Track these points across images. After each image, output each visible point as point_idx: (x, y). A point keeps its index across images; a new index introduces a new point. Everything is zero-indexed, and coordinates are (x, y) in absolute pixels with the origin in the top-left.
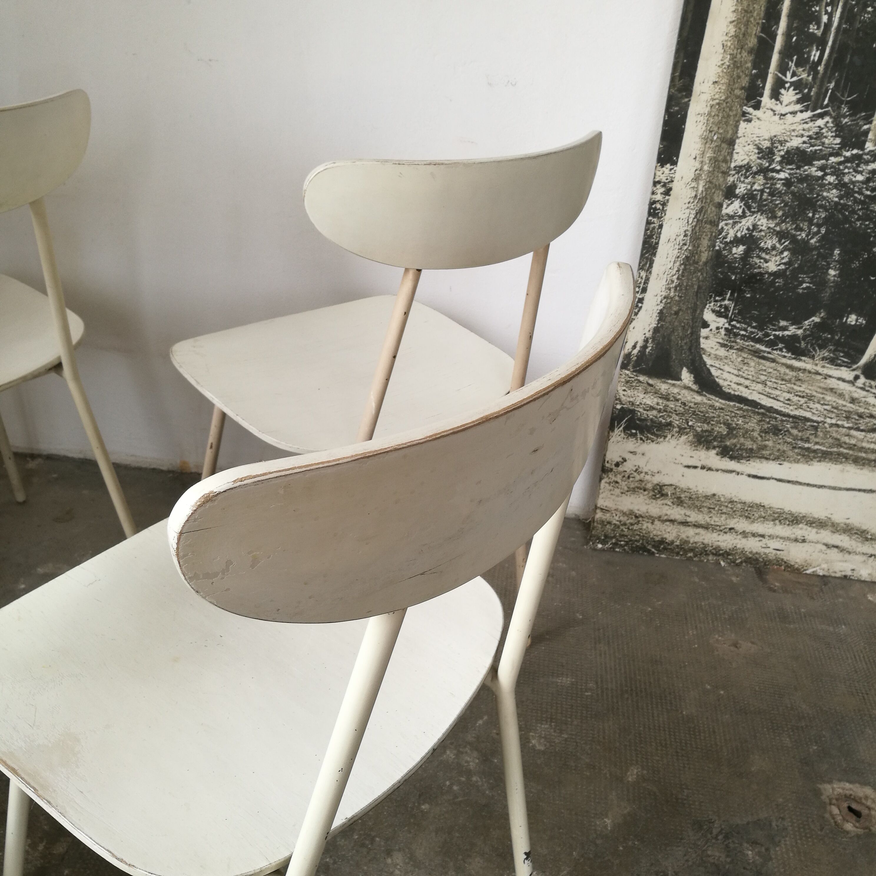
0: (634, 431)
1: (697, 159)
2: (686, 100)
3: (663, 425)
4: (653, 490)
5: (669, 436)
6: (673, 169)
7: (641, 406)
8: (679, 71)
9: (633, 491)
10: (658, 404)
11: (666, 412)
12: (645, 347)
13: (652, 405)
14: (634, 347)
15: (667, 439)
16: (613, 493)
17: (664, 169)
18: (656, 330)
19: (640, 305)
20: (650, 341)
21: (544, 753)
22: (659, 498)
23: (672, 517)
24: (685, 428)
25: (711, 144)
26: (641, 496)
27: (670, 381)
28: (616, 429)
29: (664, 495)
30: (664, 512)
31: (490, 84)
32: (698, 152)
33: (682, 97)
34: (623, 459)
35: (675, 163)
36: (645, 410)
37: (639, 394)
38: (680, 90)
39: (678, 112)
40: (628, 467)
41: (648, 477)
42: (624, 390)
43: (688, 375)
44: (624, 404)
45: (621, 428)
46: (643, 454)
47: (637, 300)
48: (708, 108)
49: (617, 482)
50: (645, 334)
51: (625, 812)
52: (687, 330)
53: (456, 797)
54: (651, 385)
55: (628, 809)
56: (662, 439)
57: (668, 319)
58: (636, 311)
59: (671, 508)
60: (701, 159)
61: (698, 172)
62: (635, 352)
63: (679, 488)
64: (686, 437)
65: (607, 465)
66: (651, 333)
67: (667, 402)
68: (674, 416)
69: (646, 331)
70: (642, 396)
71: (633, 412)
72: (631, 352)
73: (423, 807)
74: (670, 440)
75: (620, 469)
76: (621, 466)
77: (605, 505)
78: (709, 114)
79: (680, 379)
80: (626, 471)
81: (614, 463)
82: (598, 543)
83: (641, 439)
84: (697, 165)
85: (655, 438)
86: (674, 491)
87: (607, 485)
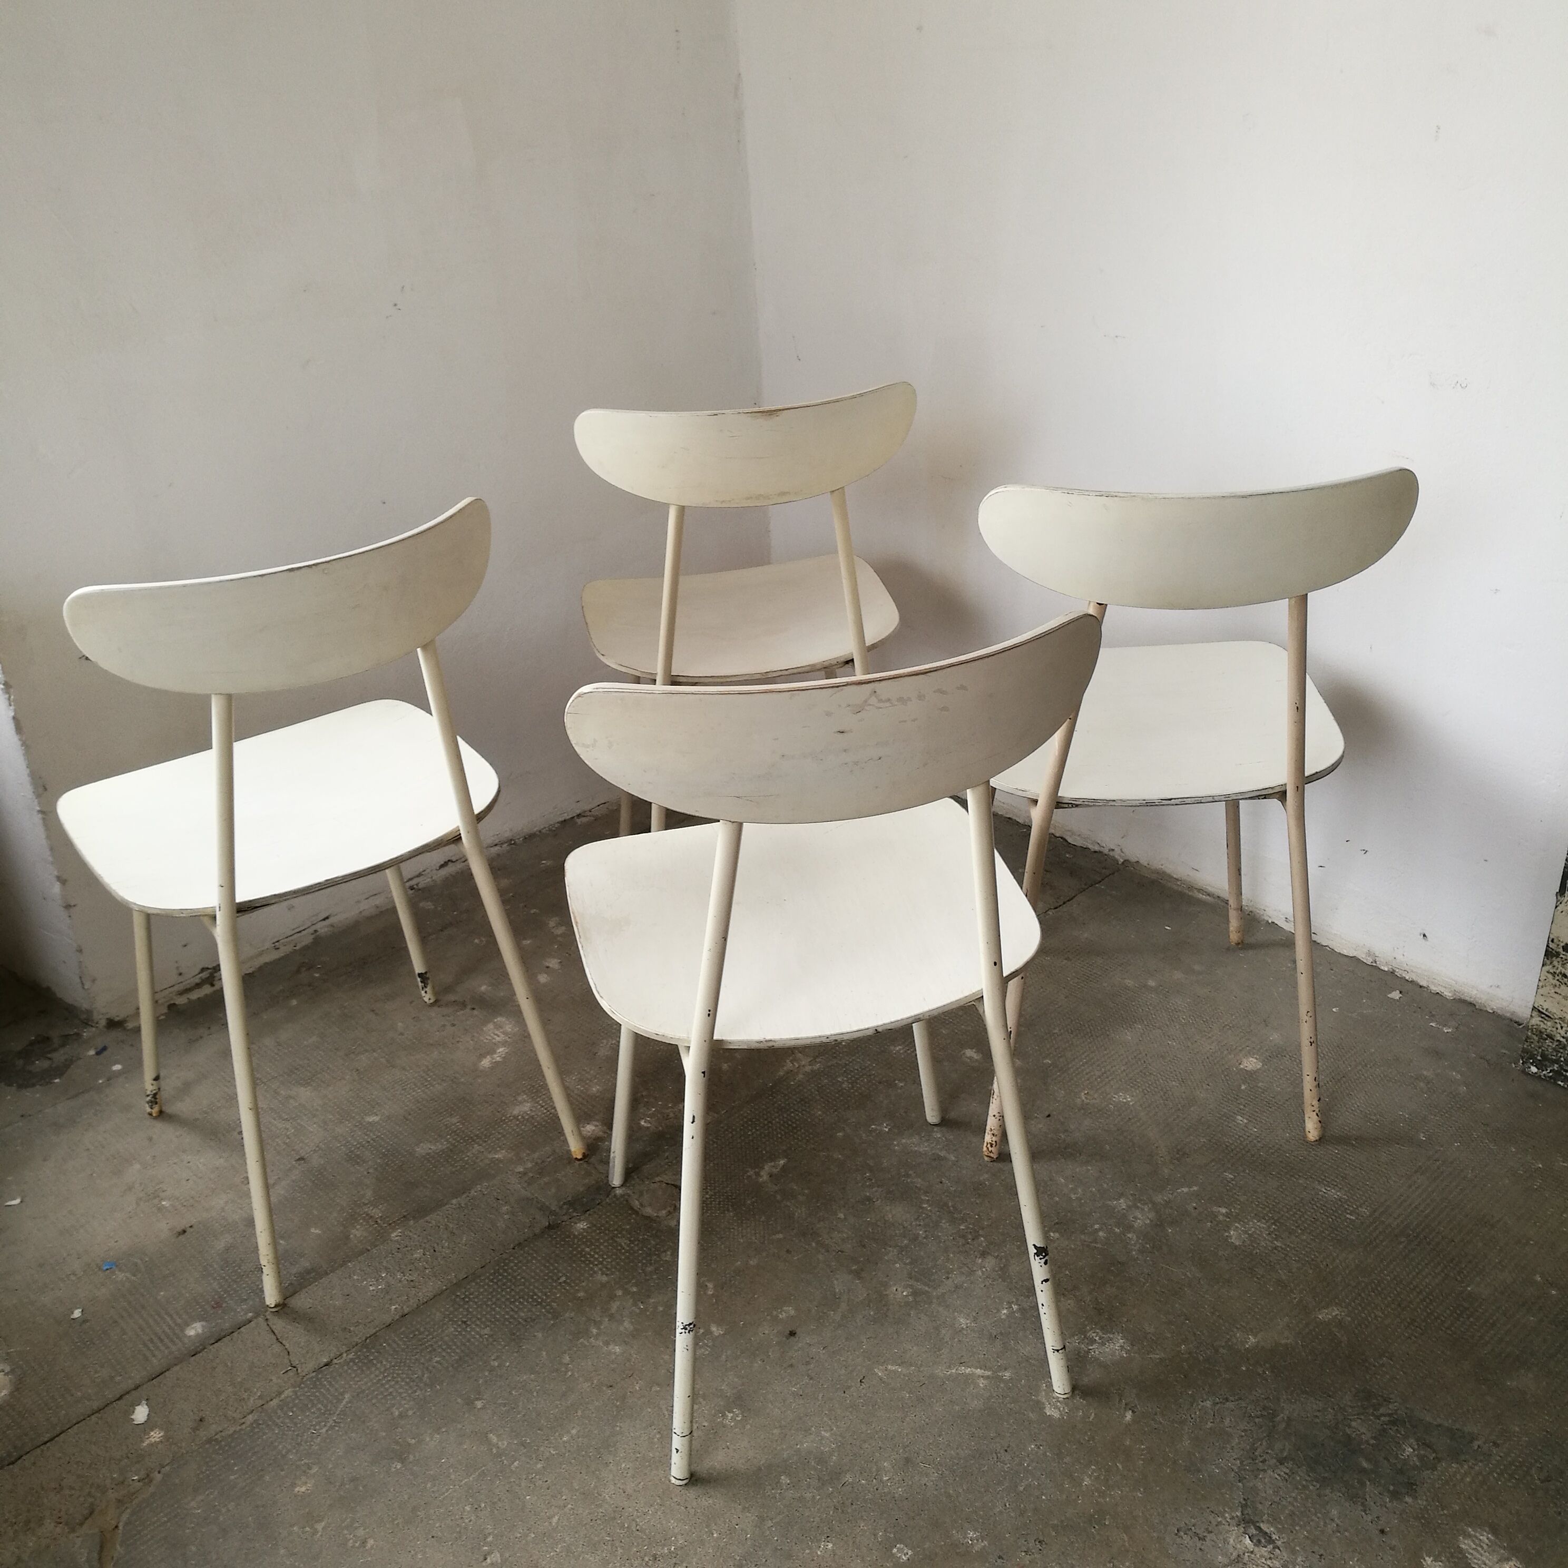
16: (1557, 990)
21: (1236, 1247)
49: (1565, 976)
53: (1095, 1241)
55: (1289, 1341)
73: (1052, 1234)
77: (1545, 1007)
81: (1562, 944)
82: (1532, 1064)
87: (1550, 976)
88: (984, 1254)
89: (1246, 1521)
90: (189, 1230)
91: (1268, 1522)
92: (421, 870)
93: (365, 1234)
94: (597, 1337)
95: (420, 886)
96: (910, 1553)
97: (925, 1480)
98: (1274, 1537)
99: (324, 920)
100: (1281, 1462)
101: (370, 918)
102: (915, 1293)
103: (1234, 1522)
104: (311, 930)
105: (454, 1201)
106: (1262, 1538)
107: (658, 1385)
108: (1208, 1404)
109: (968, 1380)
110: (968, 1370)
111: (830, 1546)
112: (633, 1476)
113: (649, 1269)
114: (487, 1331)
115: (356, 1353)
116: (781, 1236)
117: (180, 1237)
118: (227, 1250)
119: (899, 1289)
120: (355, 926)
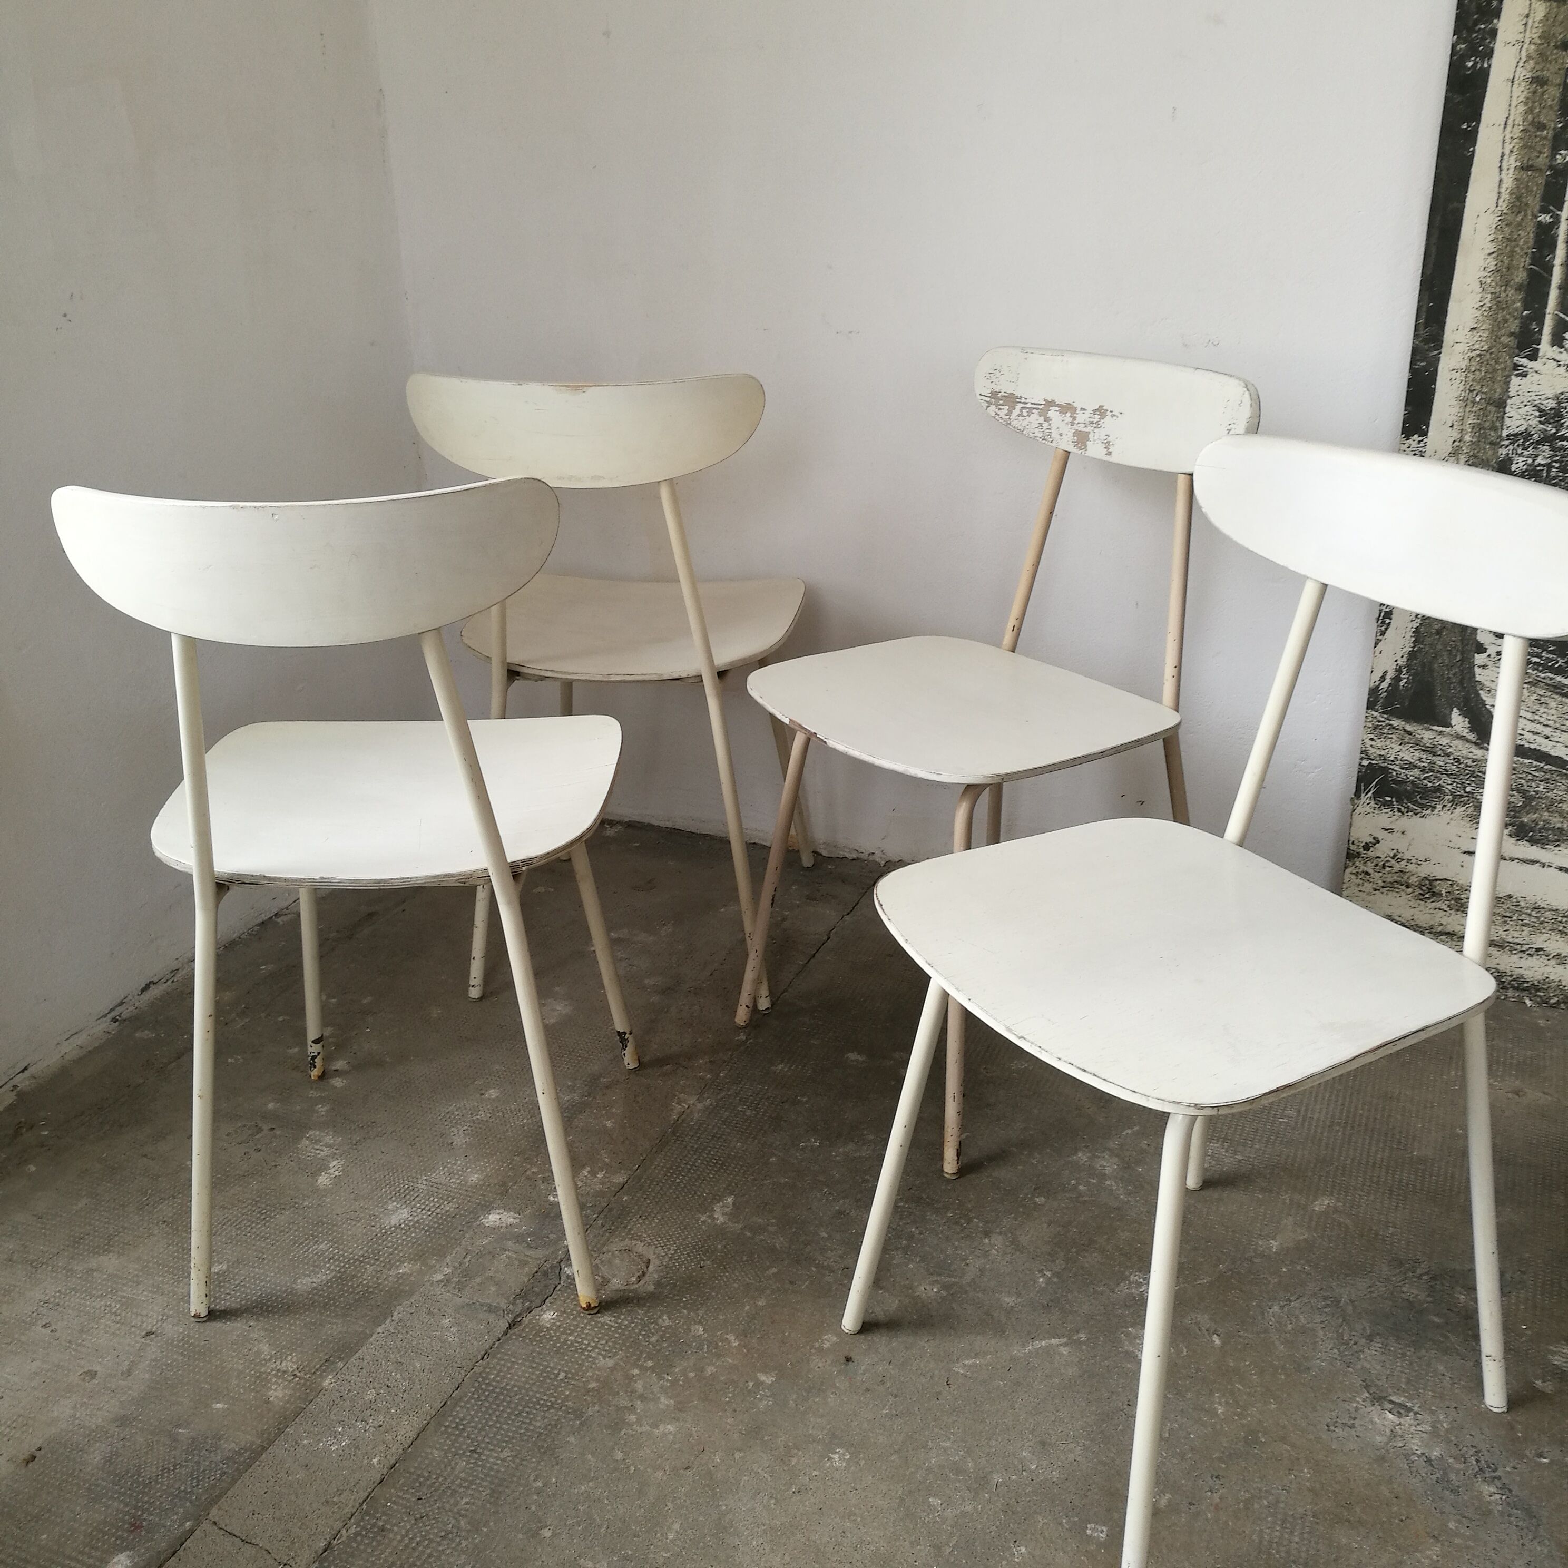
0: (1388, 799)
1: (1455, 427)
2: (1436, 352)
3: (1430, 791)
4: (1420, 886)
5: (1439, 807)
6: (1422, 440)
7: (1397, 763)
8: (1423, 317)
9: (1391, 886)
10: (1420, 760)
11: (1433, 771)
12: (1397, 679)
13: (1413, 761)
14: (1383, 678)
15: (1436, 811)
16: (1361, 888)
17: (1410, 441)
18: (1412, 655)
19: (1388, 621)
20: (1404, 670)
22: (1428, 898)
23: (1449, 929)
24: (1462, 796)
25: (1473, 407)
26: (1403, 894)
27: (1435, 728)
28: (1363, 795)
29: (1436, 895)
30: (1438, 920)
31: (1186, 346)
32: (1456, 418)
33: (1429, 350)
34: (1374, 838)
35: (1424, 434)
36: (1403, 769)
37: (1393, 746)
38: (1426, 341)
39: (1425, 369)
40: (1382, 851)
41: (1411, 867)
42: (1372, 739)
43: (1461, 719)
44: (1373, 760)
45: (1370, 794)
46: (1403, 833)
47: (1382, 614)
48: (1467, 362)
49: (1367, 873)
50: (1396, 661)
51: (1302, 1238)
52: (1456, 656)
53: (1080, 1196)
54: (1410, 733)
55: (1305, 1236)
56: (1429, 812)
57: (1428, 640)
58: (1383, 628)
59: (1448, 914)
60: (1460, 428)
61: (1456, 443)
62: (1385, 685)
63: (1457, 886)
64: (1464, 808)
65: (1353, 847)
66: (1405, 659)
67: (1434, 758)
68: (1444, 777)
69: (1398, 658)
70: (1398, 748)
71: (1385, 770)
72: (1379, 685)
73: (1037, 1199)
74: (1441, 813)
75: (1371, 853)
76: (1372, 849)
78: (1468, 369)
79: (1450, 726)
80: (1380, 858)
81: (1362, 844)
83: (1399, 810)
84: (1456, 435)
85: (1420, 810)
86: (1450, 889)
87: (1353, 877)
88: (987, 1234)
89: (1378, 1399)
90: (38, 1454)
91: (1395, 1394)
92: (123, 997)
93: (288, 1392)
94: (639, 1422)
95: (124, 1016)
96: (1105, 1529)
97: (1071, 1457)
98: (1409, 1405)
99: (22, 1071)
100: (1370, 1338)
101: (79, 1061)
102: (946, 1287)
103: (1368, 1403)
104: (9, 1086)
105: (380, 1330)
106: (1401, 1410)
107: (740, 1450)
108: (1276, 1308)
109: (1049, 1352)
110: (1044, 1343)
111: (1023, 1549)
112: (772, 1551)
113: (653, 1339)
114: (506, 1453)
115: (358, 1525)
116: (774, 1270)
117: (31, 1465)
118: (110, 1459)
119: (928, 1288)
120: (63, 1073)
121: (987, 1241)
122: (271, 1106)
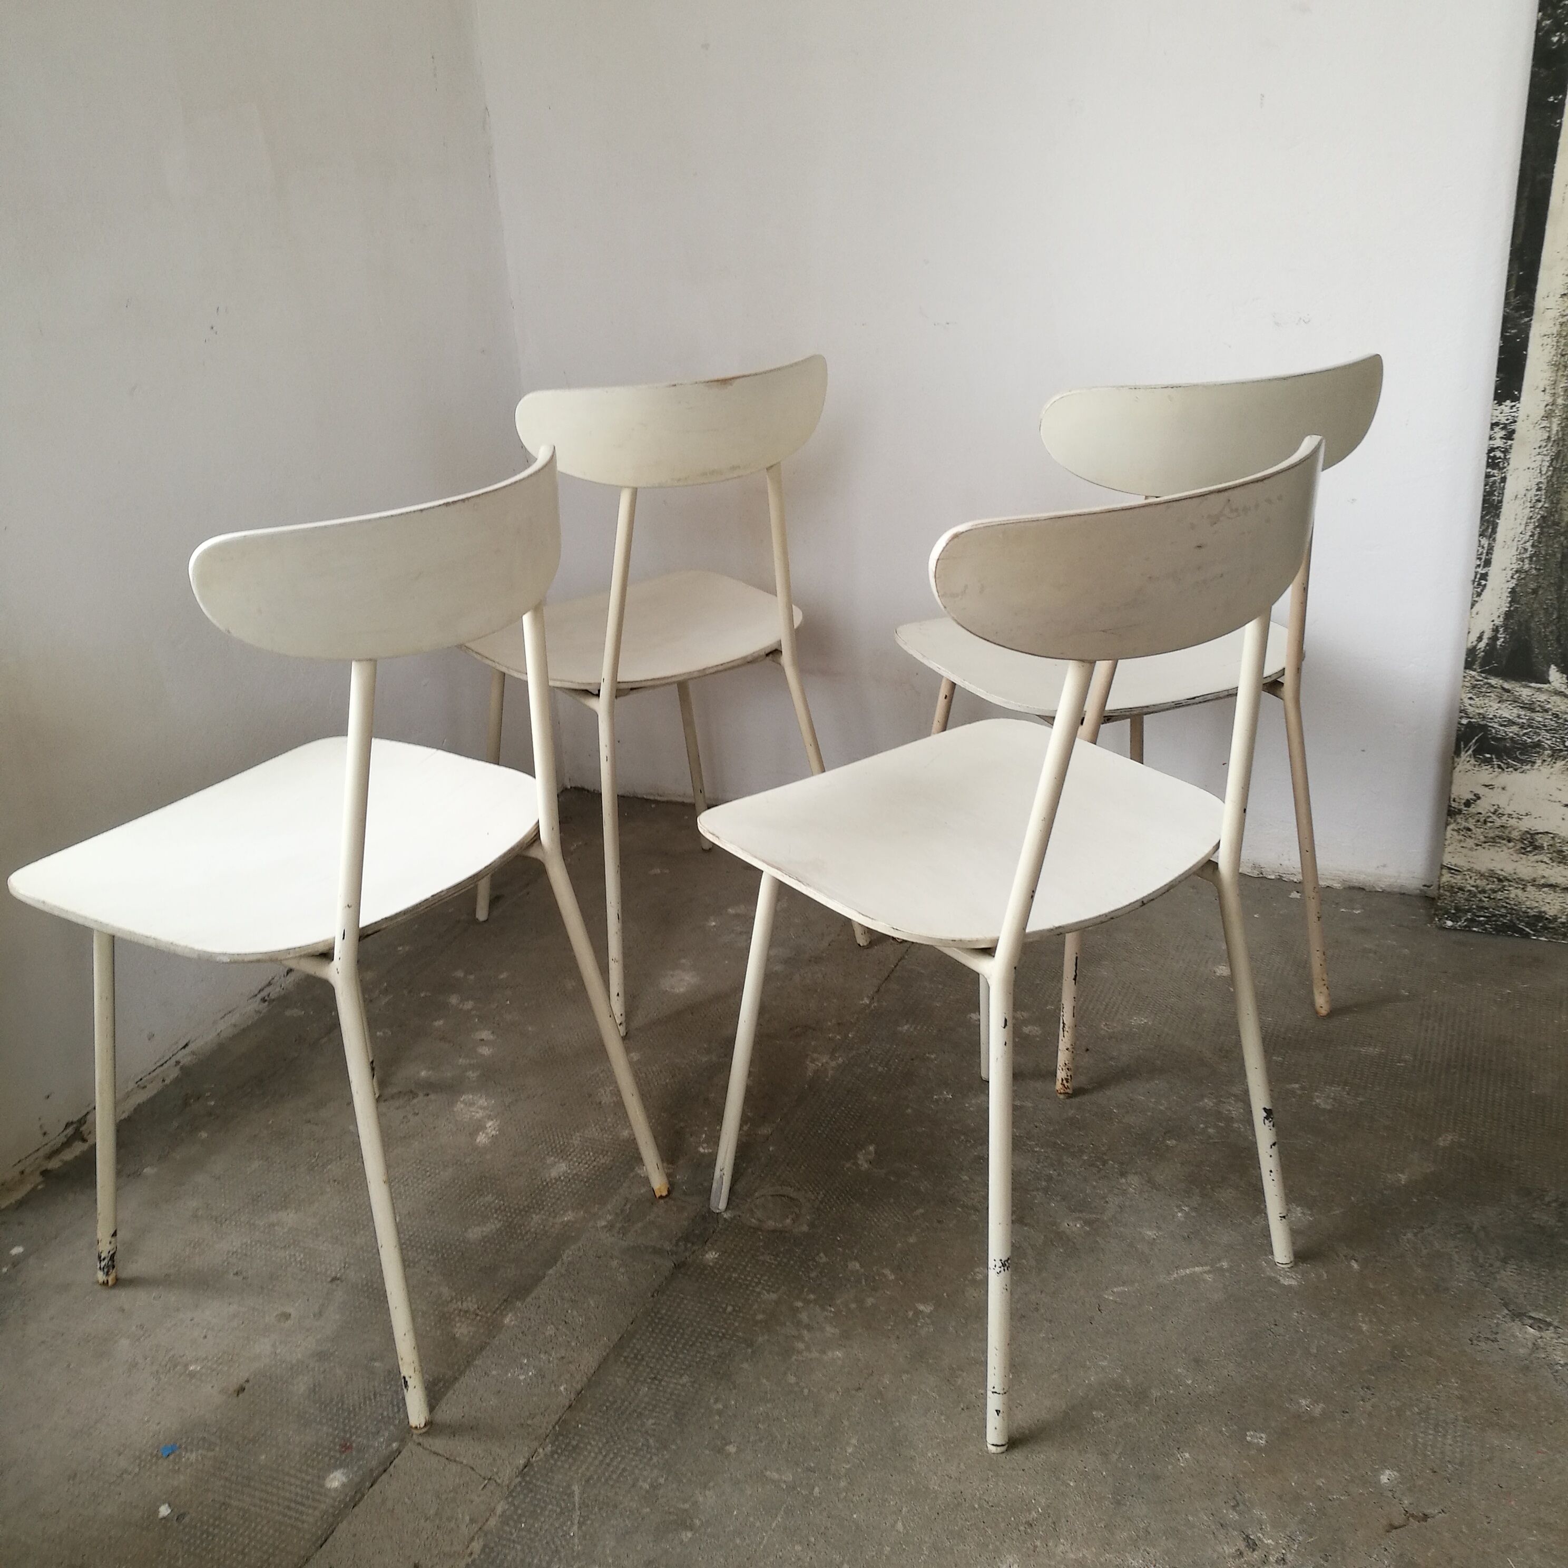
0: (1488, 756)
1: (1547, 391)
2: (1526, 319)
3: (1530, 746)
4: (1522, 840)
5: (1539, 762)
6: (1514, 406)
7: (1496, 720)
8: (1514, 285)
9: (1493, 841)
10: (1519, 717)
11: (1532, 727)
12: (1494, 639)
13: (1511, 718)
14: (1480, 639)
15: (1536, 766)
16: (1463, 844)
17: (1503, 407)
18: (1508, 615)
19: (1483, 582)
20: (1501, 630)
21: (1330, 1111)
22: (1530, 852)
23: (1552, 881)
24: (1561, 750)
25: (1564, 372)
26: (1505, 848)
27: (1533, 685)
28: (1463, 753)
29: (1537, 848)
30: (1540, 873)
31: (1277, 324)
32: (1547, 382)
33: (1521, 317)
34: (1475, 795)
35: (1516, 399)
36: (1502, 726)
37: (1491, 703)
38: (1517, 309)
39: (1516, 336)
40: (1483, 807)
41: (1513, 822)
42: (1471, 698)
43: (1558, 675)
44: (1471, 718)
45: (1470, 752)
46: (1503, 789)
47: (1478, 576)
48: (1558, 327)
49: (1469, 830)
50: (1493, 621)
51: (1428, 1171)
52: (1552, 614)
53: (1210, 1137)
54: (1508, 691)
55: (1433, 1169)
56: (1528, 767)
57: (1524, 600)
58: (1479, 590)
59: (1550, 867)
60: (1553, 391)
61: (1549, 407)
62: (1482, 645)
63: (1559, 839)
64: (1564, 762)
65: (1453, 804)
66: (1501, 619)
67: (1533, 714)
68: (1543, 733)
69: (1495, 617)
70: (1496, 706)
71: (1484, 728)
72: (1476, 645)
73: (1169, 1142)
74: (1541, 768)
75: (1473, 809)
76: (1473, 806)
77: (1453, 864)
78: (1559, 334)
79: (1549, 682)
80: (1480, 813)
81: (1463, 801)
82: (1447, 919)
83: (1499, 767)
84: (1548, 399)
85: (1519, 765)
86: (1551, 842)
87: (1455, 833)
88: (1123, 1174)
89: (1518, 1315)
90: (247, 1386)
91: (1534, 1310)
92: (270, 978)
93: (473, 1329)
94: (808, 1348)
95: (272, 996)
96: (1263, 1435)
97: (1225, 1372)
98: (1548, 1320)
99: (184, 1047)
100: (1505, 1261)
101: (234, 1038)
102: (1087, 1222)
103: (1508, 1319)
104: (173, 1061)
105: (551, 1272)
106: (1540, 1325)
107: (907, 1372)
108: (1410, 1235)
109: (1194, 1280)
110: (1188, 1271)
111: (1187, 1455)
112: (947, 1460)
113: (813, 1275)
114: (685, 1379)
115: (553, 1444)
116: (921, 1211)
117: (240, 1395)
118: (314, 1389)
119: (1071, 1224)
120: (221, 1049)
121: (1124, 1180)
122: (423, 1073)
